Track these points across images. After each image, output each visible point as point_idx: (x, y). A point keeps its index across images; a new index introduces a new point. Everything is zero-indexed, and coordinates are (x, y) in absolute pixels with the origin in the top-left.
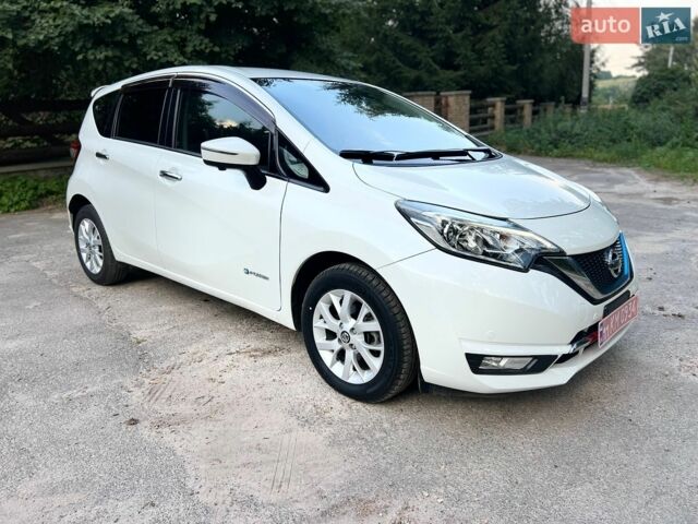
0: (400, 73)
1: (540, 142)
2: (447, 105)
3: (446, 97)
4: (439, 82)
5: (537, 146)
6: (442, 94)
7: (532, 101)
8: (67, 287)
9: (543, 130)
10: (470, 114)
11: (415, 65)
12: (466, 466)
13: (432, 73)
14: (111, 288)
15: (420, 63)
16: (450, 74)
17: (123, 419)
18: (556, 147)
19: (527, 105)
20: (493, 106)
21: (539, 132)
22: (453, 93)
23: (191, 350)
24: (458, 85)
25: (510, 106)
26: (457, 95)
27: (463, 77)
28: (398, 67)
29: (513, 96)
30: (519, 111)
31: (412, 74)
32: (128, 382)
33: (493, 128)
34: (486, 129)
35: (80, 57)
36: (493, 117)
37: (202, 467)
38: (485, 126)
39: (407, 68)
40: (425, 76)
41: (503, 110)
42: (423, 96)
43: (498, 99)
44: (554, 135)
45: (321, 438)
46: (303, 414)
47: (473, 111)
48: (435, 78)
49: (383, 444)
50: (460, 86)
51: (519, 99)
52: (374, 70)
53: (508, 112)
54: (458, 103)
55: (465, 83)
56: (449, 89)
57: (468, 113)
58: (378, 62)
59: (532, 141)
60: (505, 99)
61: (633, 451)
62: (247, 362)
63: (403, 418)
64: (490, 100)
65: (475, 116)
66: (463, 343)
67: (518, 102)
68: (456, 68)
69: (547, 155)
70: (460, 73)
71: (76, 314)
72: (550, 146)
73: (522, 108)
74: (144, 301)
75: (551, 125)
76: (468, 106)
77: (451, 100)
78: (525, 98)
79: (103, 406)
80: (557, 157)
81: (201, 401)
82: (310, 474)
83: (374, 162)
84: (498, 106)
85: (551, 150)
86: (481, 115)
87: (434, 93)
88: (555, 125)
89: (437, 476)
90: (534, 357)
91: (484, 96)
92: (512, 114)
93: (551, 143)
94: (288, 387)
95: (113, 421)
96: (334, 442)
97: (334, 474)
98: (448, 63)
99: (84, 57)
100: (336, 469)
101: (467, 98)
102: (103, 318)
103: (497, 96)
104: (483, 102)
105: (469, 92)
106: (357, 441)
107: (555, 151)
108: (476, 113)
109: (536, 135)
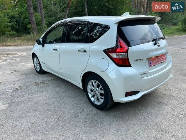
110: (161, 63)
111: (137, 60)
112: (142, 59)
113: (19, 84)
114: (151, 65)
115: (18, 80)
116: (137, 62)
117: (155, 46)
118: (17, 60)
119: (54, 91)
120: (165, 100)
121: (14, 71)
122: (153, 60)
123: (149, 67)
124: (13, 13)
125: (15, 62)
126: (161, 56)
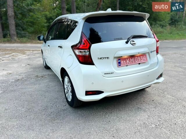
110: (139, 64)
111: (101, 58)
112: (107, 58)
113: (23, 76)
114: (120, 65)
115: (25, 73)
116: (101, 60)
117: (127, 44)
118: (37, 56)
119: (45, 85)
120: (147, 107)
121: (28, 65)
122: (125, 59)
123: (118, 67)
124: (51, 15)
125: (34, 58)
126: (140, 56)
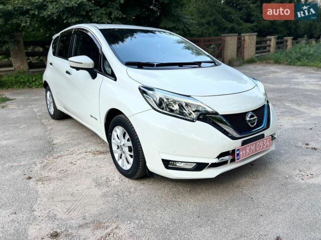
0: (224, 25)
1: (291, 58)
2: (244, 40)
3: (244, 36)
4: (242, 29)
5: (289, 60)
6: (242, 35)
7: (292, 37)
8: (41, 120)
9: (293, 52)
10: (257, 44)
11: (231, 21)
12: (156, 212)
13: (239, 24)
14: (57, 121)
15: (233, 20)
16: (249, 25)
17: (27, 176)
18: (299, 61)
19: (289, 40)
20: (270, 40)
21: (291, 53)
22: (248, 34)
23: (72, 149)
24: (252, 30)
25: (279, 40)
26: (249, 35)
27: (256, 26)
28: (223, 22)
29: (281, 35)
30: (285, 43)
31: (230, 25)
32: (38, 161)
33: (269, 51)
34: (265, 52)
35: (65, 21)
36: (269, 46)
37: (44, 200)
38: (264, 50)
39: (228, 23)
40: (236, 26)
41: (275, 42)
42: (231, 36)
43: (272, 37)
44: (298, 55)
45: (100, 192)
46: (100, 181)
47: (257, 43)
48: (241, 27)
49: (125, 198)
50: (252, 31)
51: (285, 36)
52: (212, 24)
53: (277, 43)
54: (250, 39)
55: (256, 29)
56: (247, 32)
57: (255, 44)
58: (215, 20)
59: (287, 58)
60: (276, 37)
61: (243, 214)
62: (91, 156)
63: (142, 187)
64: (268, 37)
65: (259, 46)
66: (161, 154)
67: (285, 38)
68: (252, 22)
69: (294, 65)
70: (253, 24)
71: (37, 131)
72: (296, 60)
73: (287, 41)
74: (66, 127)
75: (298, 50)
76: (255, 40)
77: (247, 38)
78: (289, 36)
79: (22, 170)
80: (299, 66)
81: (62, 172)
82: (86, 208)
83: (144, 67)
84: (273, 40)
85: (296, 62)
86: (263, 45)
87: (237, 34)
88: (300, 50)
89: (140, 215)
90: (197, 163)
91: (265, 36)
92: (280, 44)
93: (297, 59)
94: (100, 168)
95: (22, 177)
96: (105, 195)
97: (95, 209)
98: (248, 20)
99: (67, 22)
100: (98, 207)
101: (255, 37)
102: (46, 133)
103: (273, 35)
104: (265, 39)
105: (256, 34)
106: (115, 196)
107: (299, 63)
108: (260, 44)
109: (290, 55)
